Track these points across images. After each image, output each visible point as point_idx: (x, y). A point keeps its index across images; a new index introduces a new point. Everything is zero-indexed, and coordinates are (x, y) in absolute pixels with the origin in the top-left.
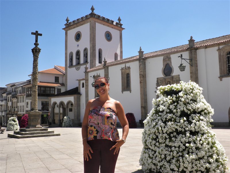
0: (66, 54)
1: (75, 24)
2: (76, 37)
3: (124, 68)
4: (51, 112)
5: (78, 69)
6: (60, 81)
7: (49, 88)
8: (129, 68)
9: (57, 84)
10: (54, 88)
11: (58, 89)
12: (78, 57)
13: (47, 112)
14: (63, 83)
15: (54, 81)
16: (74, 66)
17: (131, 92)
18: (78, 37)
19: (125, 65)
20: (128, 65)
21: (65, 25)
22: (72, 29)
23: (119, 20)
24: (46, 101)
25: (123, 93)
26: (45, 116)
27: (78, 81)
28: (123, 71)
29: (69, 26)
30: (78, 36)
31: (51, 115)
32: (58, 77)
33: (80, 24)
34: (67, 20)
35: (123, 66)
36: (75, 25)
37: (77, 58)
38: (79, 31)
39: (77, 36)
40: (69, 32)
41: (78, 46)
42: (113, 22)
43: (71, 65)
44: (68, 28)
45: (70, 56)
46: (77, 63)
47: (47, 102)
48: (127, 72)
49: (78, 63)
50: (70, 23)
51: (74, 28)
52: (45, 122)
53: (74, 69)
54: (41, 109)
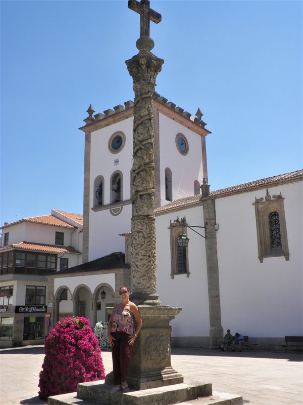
0: (87, 181)
1: (111, 116)
2: (113, 144)
3: (264, 200)
4: (52, 312)
5: (116, 213)
6: (67, 241)
7: (45, 257)
8: (280, 198)
9: (61, 247)
10: (55, 255)
11: (62, 259)
12: (115, 187)
13: (37, 310)
14: (71, 247)
15: (53, 242)
16: (107, 207)
17: (287, 259)
18: (117, 143)
19: (268, 193)
20: (274, 191)
21: (84, 120)
22: (101, 127)
23: (199, 114)
24: (36, 287)
25: (262, 261)
26: (33, 320)
27: (123, 238)
28: (260, 206)
29: (93, 122)
30: (116, 141)
31: (52, 318)
32: (62, 234)
33: (122, 116)
34: (90, 111)
35: (261, 194)
36: (110, 120)
37: (113, 189)
38: (119, 130)
39: (113, 141)
40: (93, 134)
41: (117, 162)
42: (189, 115)
43: (99, 204)
44: (92, 127)
45: (95, 186)
46: (114, 201)
47: (38, 288)
48: (273, 208)
49: (117, 200)
50: (97, 116)
51: (107, 125)
52: (32, 336)
53: (107, 212)
54: (24, 305)
